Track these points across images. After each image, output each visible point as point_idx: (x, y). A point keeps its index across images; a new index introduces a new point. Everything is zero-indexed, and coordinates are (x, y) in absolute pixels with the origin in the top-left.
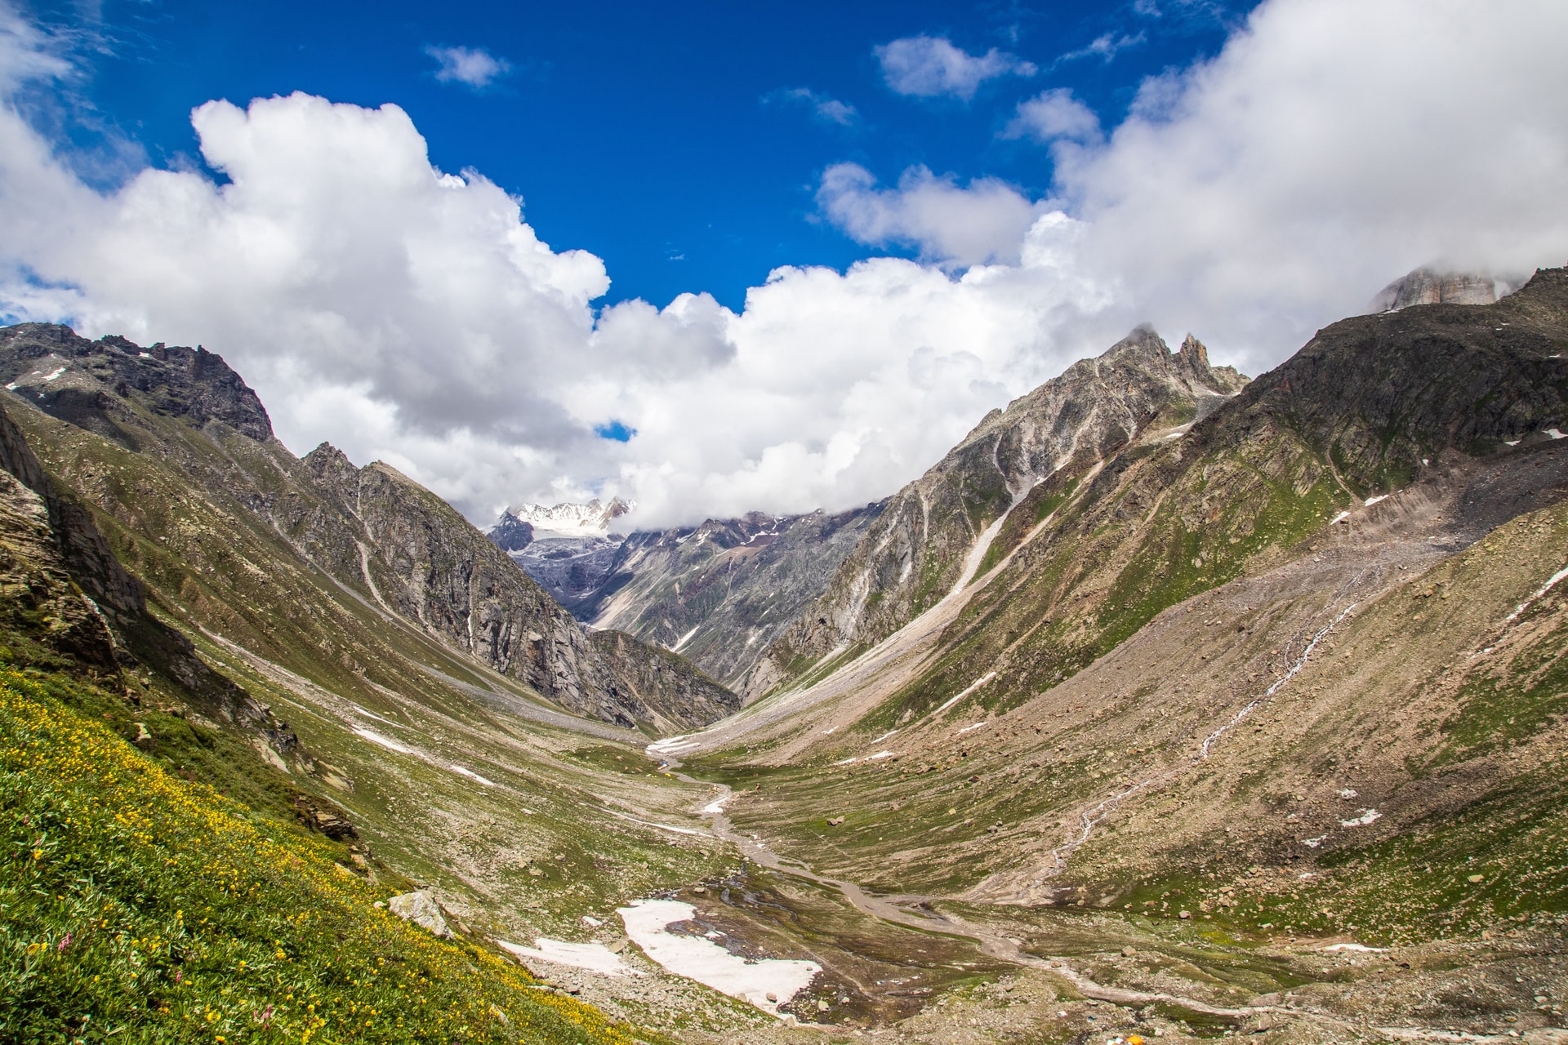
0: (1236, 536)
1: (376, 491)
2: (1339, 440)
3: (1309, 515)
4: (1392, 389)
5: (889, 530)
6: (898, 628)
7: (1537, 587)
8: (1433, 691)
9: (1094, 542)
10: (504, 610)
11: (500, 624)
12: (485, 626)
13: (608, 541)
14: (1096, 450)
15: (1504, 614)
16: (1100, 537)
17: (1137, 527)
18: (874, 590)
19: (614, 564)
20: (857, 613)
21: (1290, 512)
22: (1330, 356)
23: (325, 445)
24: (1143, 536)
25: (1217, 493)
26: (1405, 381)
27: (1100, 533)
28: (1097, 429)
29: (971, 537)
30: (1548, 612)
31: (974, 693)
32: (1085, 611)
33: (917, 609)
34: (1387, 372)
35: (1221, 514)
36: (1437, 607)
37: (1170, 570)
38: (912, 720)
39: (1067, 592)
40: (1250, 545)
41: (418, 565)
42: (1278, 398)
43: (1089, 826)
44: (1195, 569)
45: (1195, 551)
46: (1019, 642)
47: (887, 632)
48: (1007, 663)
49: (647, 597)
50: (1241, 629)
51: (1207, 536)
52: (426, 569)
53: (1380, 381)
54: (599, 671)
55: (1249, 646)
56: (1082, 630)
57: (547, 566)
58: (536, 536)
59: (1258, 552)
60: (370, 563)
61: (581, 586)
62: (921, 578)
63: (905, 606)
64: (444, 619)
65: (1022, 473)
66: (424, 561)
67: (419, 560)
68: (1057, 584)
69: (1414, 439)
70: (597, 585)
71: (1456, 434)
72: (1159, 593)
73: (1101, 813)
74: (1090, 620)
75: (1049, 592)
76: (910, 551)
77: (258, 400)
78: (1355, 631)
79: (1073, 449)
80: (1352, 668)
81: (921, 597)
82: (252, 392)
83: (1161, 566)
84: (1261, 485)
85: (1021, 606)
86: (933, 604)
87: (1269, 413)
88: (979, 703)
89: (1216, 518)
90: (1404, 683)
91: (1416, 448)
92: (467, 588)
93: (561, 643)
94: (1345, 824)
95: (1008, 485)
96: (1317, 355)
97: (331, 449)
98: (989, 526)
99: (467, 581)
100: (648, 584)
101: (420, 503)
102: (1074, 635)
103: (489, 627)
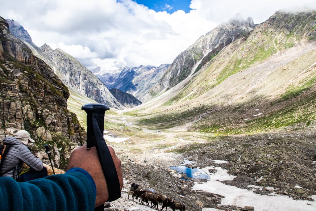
0: (249, 60)
1: (58, 55)
2: (277, 38)
3: (267, 55)
4: (292, 25)
5: (176, 63)
6: (176, 85)
7: (309, 66)
8: (281, 89)
9: (218, 63)
10: (88, 83)
11: (88, 86)
12: (84, 86)
13: (118, 71)
14: (224, 44)
15: (301, 72)
16: (220, 62)
17: (228, 59)
18: (172, 77)
19: (120, 76)
20: (168, 82)
21: (262, 54)
22: (277, 17)
23: (45, 44)
24: (229, 61)
25: (246, 50)
26: (295, 23)
27: (220, 61)
28: (225, 39)
29: (194, 64)
30: (310, 71)
31: (188, 97)
32: (214, 78)
33: (180, 80)
34: (291, 21)
35: (247, 55)
36: (287, 72)
37: (234, 68)
38: (175, 103)
39: (211, 74)
40: (252, 62)
41: (68, 72)
42: (263, 28)
43: (201, 118)
44: (239, 68)
45: (240, 64)
46: (199, 85)
47: (173, 86)
48: (196, 90)
49: (127, 83)
50: (244, 79)
51: (243, 60)
52: (70, 73)
53: (289, 23)
54: (111, 97)
55: (245, 82)
56: (213, 82)
57: (104, 77)
58: (101, 70)
59: (254, 63)
60: (56, 71)
61: (112, 81)
62: (182, 74)
63: (178, 80)
64: (74, 84)
65: (207, 49)
66: (69, 71)
67: (68, 71)
68: (209, 72)
69: (295, 37)
70: (116, 81)
71: (306, 36)
72: (230, 73)
73: (204, 115)
74: (215, 80)
75: (207, 74)
76: (180, 68)
77: (28, 33)
78: (268, 77)
79: (219, 44)
80: (265, 85)
81: (182, 78)
82: (26, 31)
83: (232, 67)
84: (257, 48)
85: (200, 77)
86: (184, 79)
87: (261, 31)
88: (189, 99)
89: (246, 56)
90: (275, 88)
91: (295, 39)
92: (80, 78)
93: (102, 91)
94: (254, 116)
95: (203, 52)
96: (274, 17)
97: (46, 45)
98: (198, 62)
99: (80, 76)
100: (127, 80)
101: (68, 58)
102: (211, 83)
103: (85, 87)
